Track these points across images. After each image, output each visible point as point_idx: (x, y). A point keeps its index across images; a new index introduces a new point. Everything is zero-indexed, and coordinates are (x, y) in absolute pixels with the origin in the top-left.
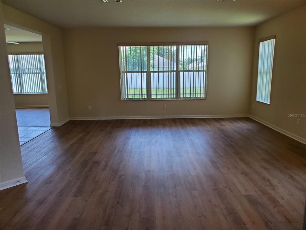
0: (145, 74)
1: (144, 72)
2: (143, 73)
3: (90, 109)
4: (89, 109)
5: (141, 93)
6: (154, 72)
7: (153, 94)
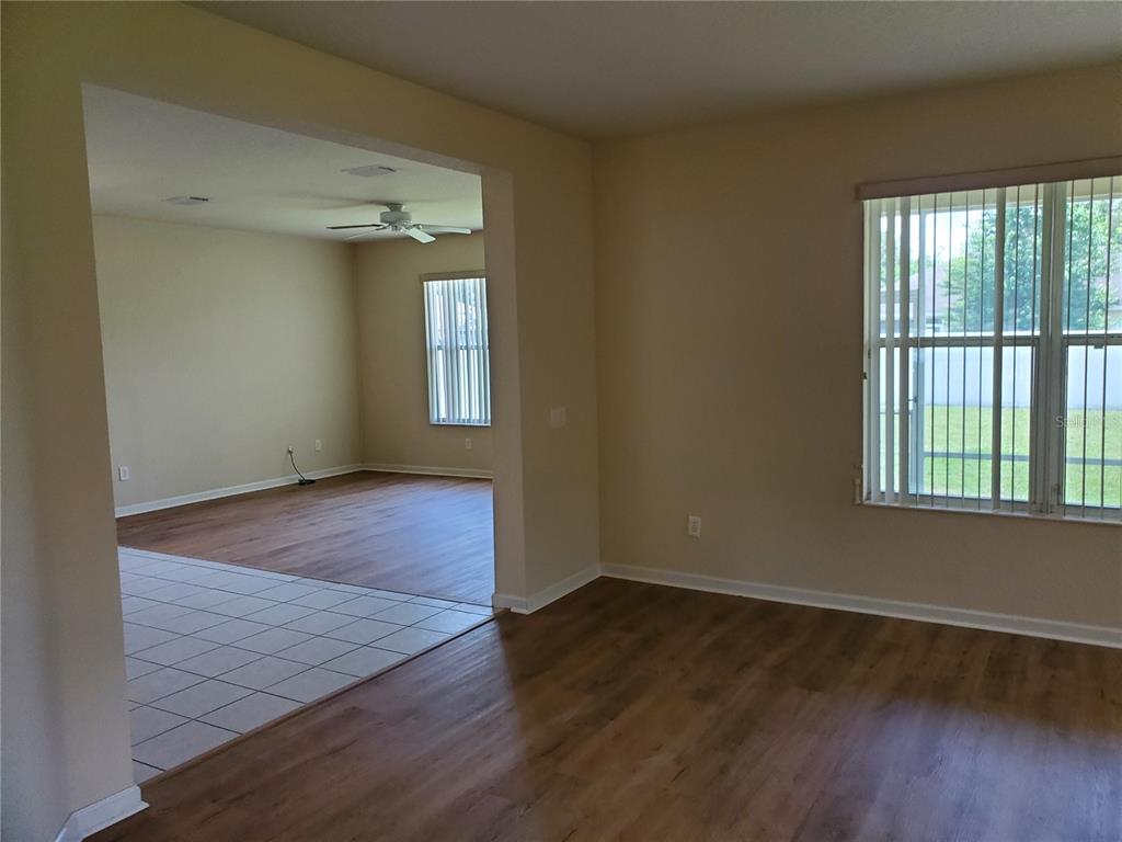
0: (1025, 352)
1: (1016, 342)
2: (1007, 351)
3: (698, 533)
4: (691, 533)
5: (987, 446)
6: (1086, 340)
7: (1075, 461)
